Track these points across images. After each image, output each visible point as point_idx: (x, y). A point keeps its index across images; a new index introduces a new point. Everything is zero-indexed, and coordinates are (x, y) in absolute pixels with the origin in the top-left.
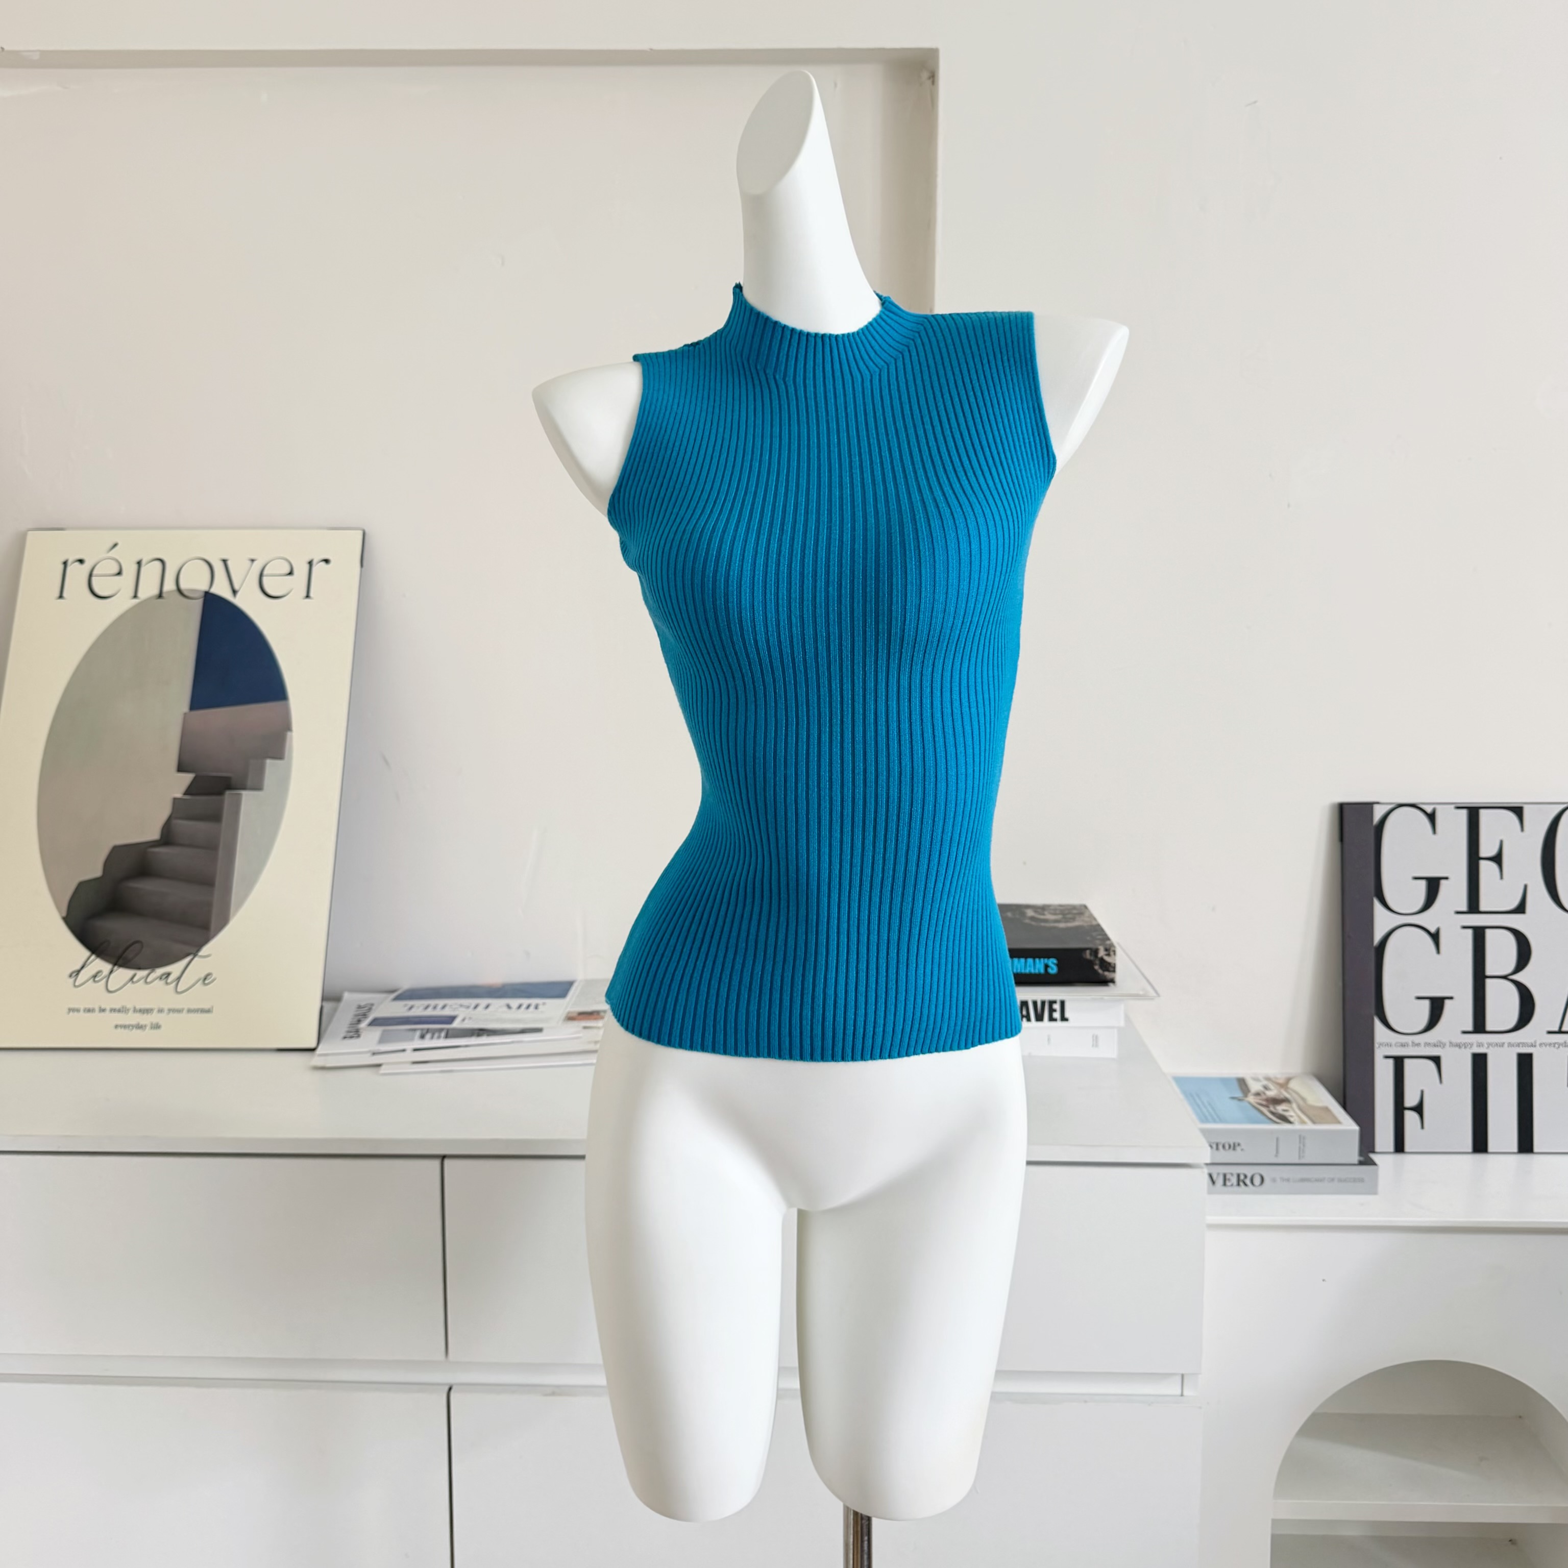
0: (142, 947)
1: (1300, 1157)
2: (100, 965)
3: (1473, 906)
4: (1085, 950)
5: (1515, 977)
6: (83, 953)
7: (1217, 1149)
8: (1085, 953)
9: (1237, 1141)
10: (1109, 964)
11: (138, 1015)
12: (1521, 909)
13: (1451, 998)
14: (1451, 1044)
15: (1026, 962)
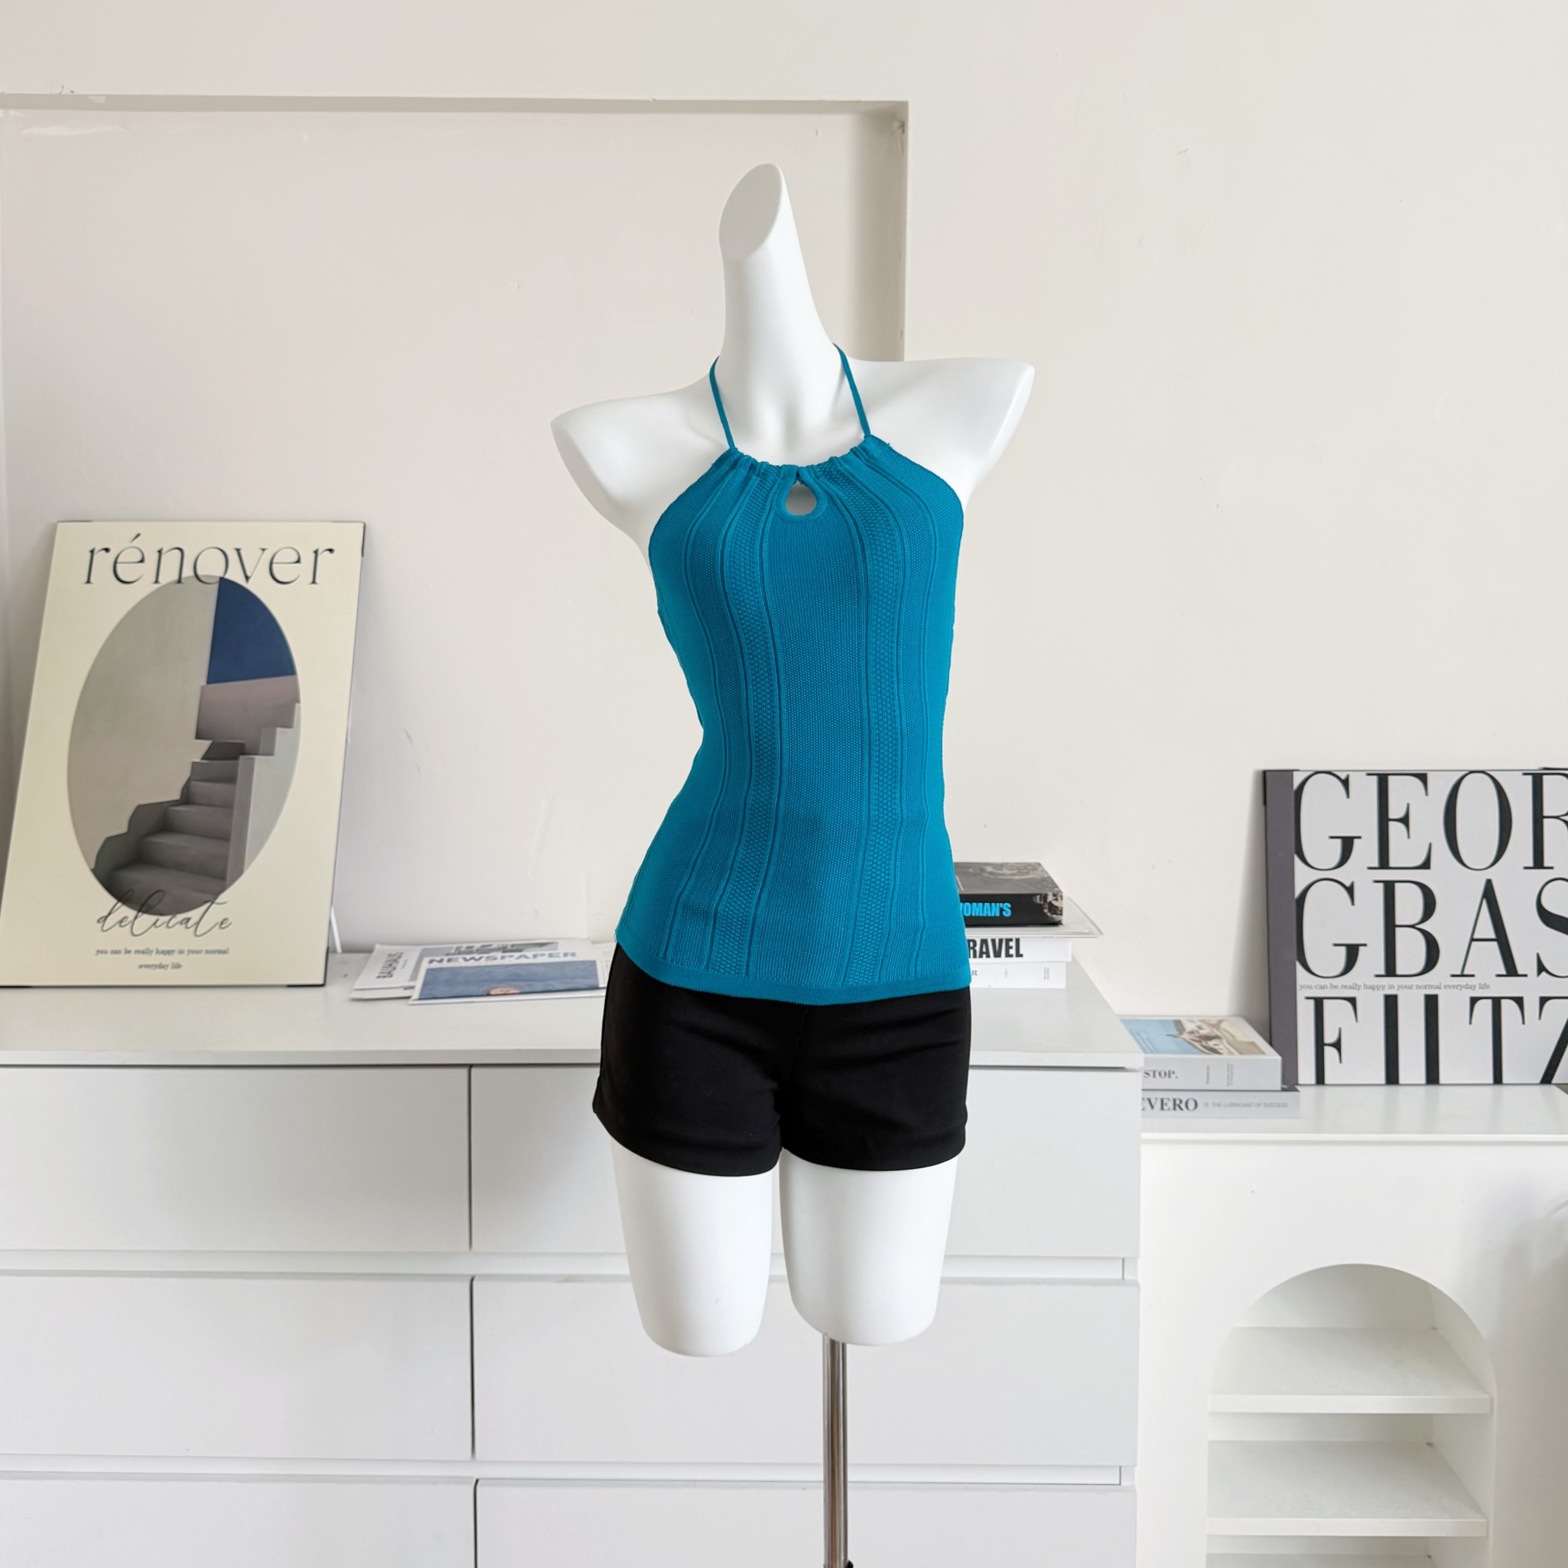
0: (164, 896)
1: (1228, 1085)
2: (126, 911)
3: (1384, 863)
4: (1036, 895)
5: (1421, 926)
6: (111, 901)
7: (1154, 1076)
8: (1036, 898)
9: (1172, 1069)
10: (1057, 907)
11: (160, 956)
12: (1426, 865)
13: (1365, 945)
14: (1366, 987)
15: (983, 906)
